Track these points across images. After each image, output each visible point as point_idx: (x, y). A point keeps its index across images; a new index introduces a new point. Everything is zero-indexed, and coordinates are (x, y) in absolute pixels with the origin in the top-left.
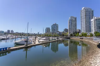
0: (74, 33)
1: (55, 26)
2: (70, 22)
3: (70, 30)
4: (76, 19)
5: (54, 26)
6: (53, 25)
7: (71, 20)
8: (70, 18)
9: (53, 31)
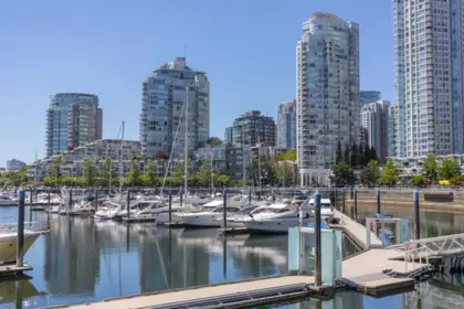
0: (339, 153)
1: (179, 82)
2: (311, 60)
3: (314, 132)
4: (352, 35)
5: (171, 88)
6: (164, 71)
7: (322, 44)
8: (310, 26)
9: (162, 134)
